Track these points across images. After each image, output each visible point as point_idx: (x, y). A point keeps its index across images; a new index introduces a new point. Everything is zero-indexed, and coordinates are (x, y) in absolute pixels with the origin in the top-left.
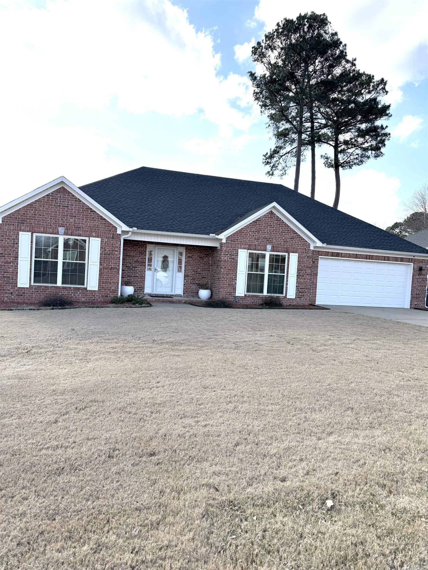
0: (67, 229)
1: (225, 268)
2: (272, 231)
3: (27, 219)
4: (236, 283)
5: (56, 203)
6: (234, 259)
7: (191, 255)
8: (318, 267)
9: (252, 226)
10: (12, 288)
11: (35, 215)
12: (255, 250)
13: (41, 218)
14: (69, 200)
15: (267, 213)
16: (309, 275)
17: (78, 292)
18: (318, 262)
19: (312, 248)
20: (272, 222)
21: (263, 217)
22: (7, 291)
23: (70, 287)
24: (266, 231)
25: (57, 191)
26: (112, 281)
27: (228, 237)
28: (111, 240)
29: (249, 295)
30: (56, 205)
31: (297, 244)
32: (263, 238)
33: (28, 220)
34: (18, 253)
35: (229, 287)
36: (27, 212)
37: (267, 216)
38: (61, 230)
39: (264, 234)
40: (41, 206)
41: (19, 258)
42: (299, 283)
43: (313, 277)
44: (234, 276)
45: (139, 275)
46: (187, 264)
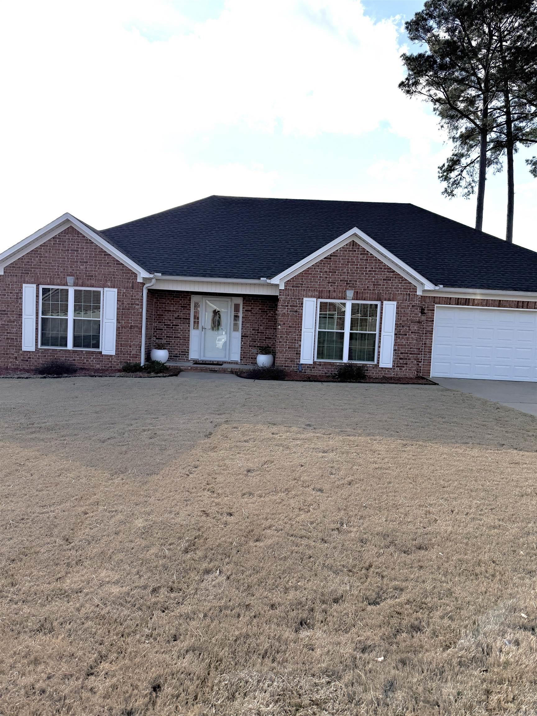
0: (77, 278)
1: (284, 324)
2: (356, 271)
3: (31, 268)
4: (300, 346)
5: (63, 247)
6: (296, 311)
7: (250, 308)
8: (433, 321)
9: (324, 264)
10: (16, 352)
11: (40, 262)
12: (329, 298)
13: (47, 266)
14: (79, 242)
15: (347, 245)
16: (415, 333)
17: (92, 357)
18: (434, 313)
19: (419, 293)
20: (354, 257)
21: (340, 251)
22: (12, 356)
23: (82, 351)
24: (345, 270)
25: (66, 232)
26: (132, 343)
27: (288, 281)
28: (131, 291)
29: (320, 362)
30: (64, 249)
31: (395, 288)
32: (341, 281)
33: (33, 270)
34: (22, 309)
35: (289, 351)
36: (31, 259)
37: (347, 248)
38: (70, 280)
39: (343, 275)
40: (47, 252)
41: (24, 316)
42: (399, 345)
43: (425, 336)
44: (298, 335)
45: (181, 335)
46: (245, 320)
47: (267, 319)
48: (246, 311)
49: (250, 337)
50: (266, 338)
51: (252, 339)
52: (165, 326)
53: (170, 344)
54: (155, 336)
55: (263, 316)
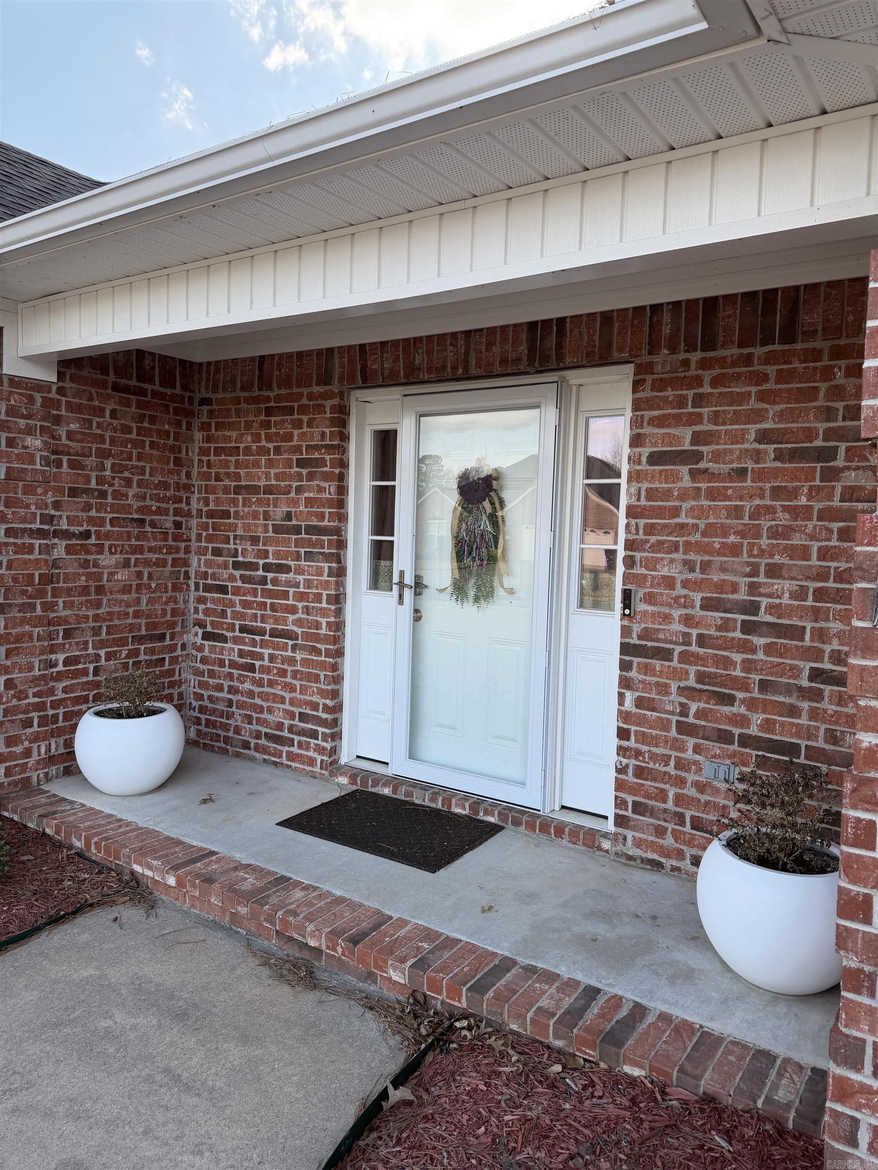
7: (686, 433)
45: (299, 622)
46: (650, 530)
47: (826, 515)
48: (654, 459)
49: (685, 657)
50: (816, 675)
51: (701, 677)
52: (237, 573)
53: (252, 668)
54: (200, 624)
55: (794, 494)
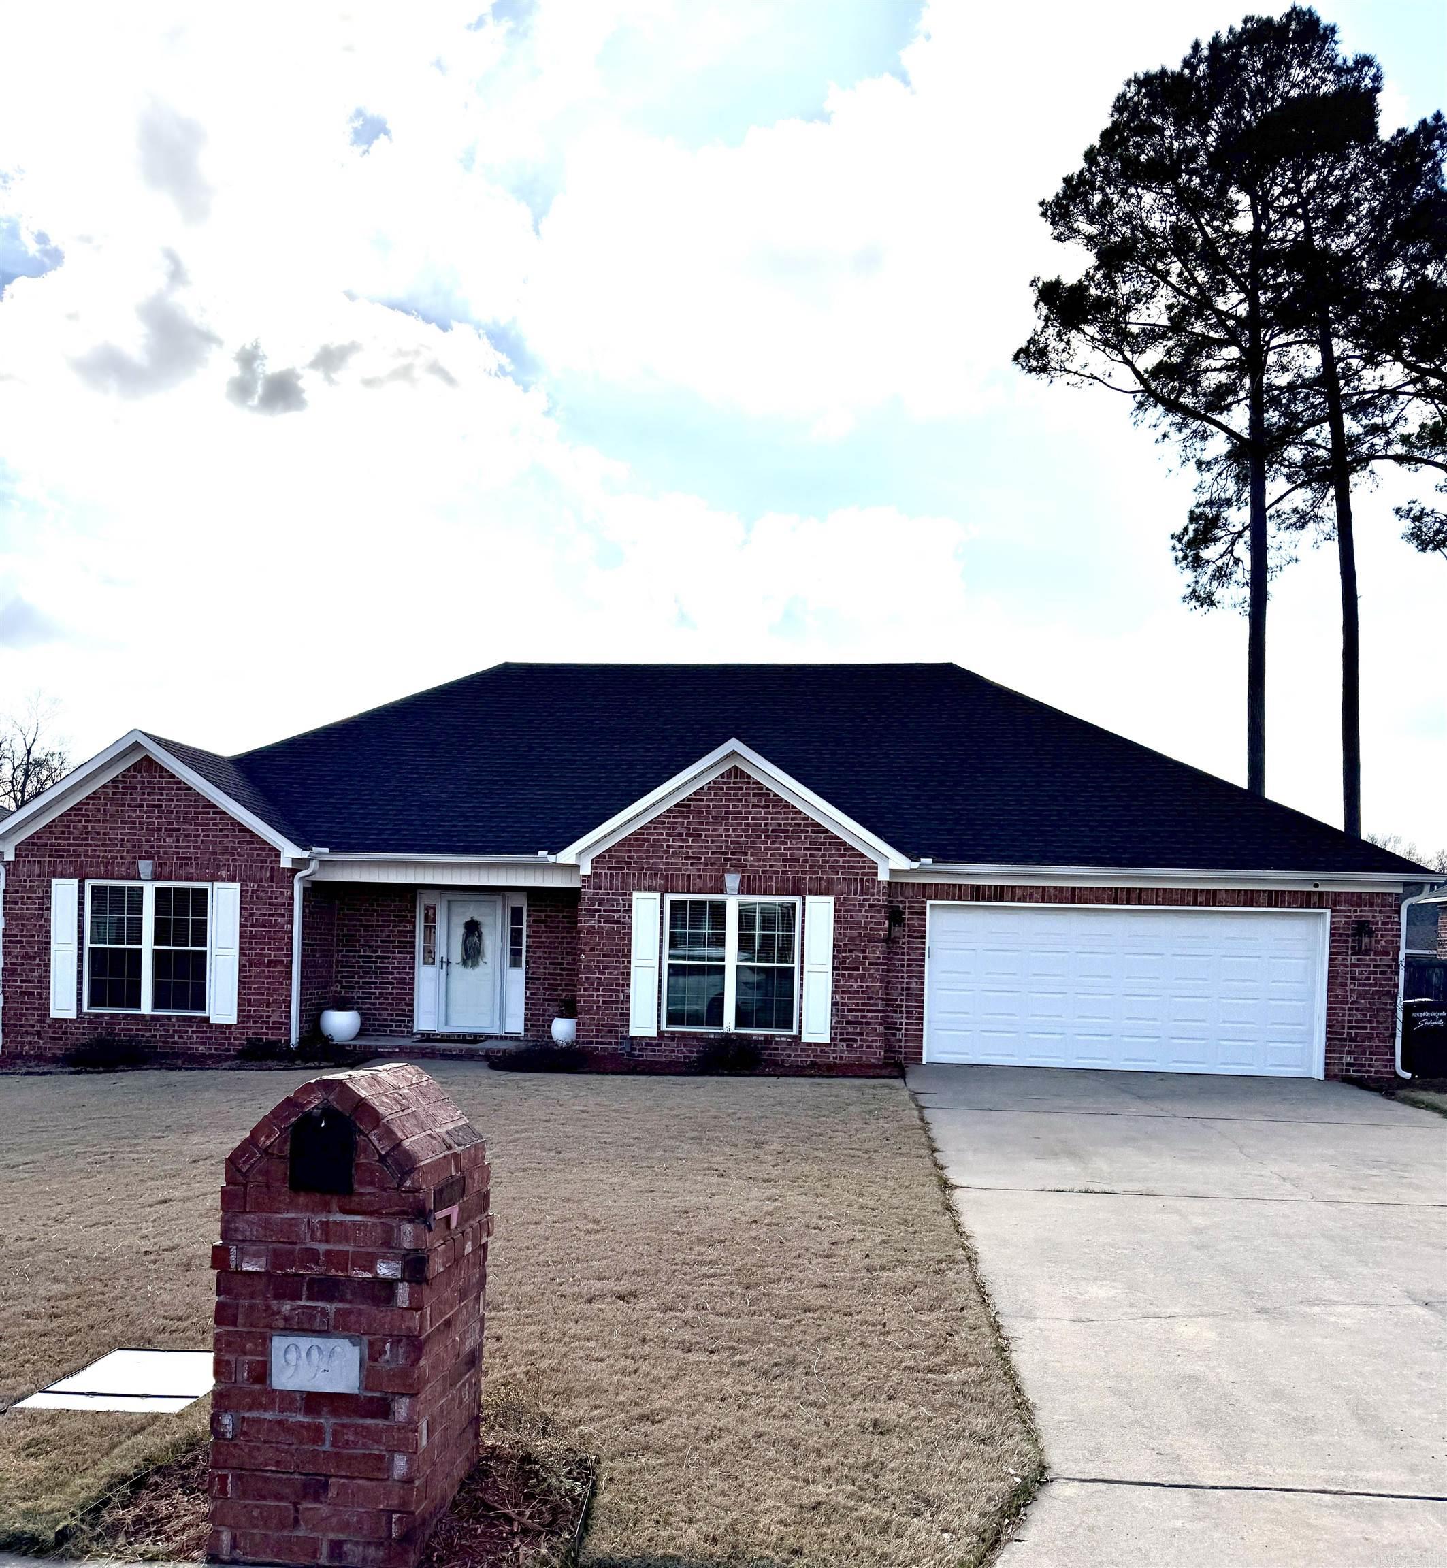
0: (160, 864)
1: (593, 950)
2: (744, 831)
3: (69, 845)
4: (628, 997)
5: (132, 799)
6: (618, 922)
7: (543, 914)
8: (924, 937)
9: (674, 817)
10: (39, 1021)
11: (87, 833)
12: (688, 892)
13: (100, 840)
14: (163, 788)
15: (722, 776)
16: (877, 964)
17: (190, 1030)
18: (925, 920)
19: (883, 876)
20: (740, 800)
21: (709, 788)
22: (30, 1029)
23: (169, 1017)
24: (721, 830)
25: (136, 767)
26: (271, 999)
27: (599, 856)
28: (268, 887)
29: (673, 1033)
30: (133, 803)
31: (830, 867)
32: (713, 853)
33: (72, 848)
34: (49, 932)
35: (606, 1008)
36: (69, 827)
37: (724, 783)
38: (145, 867)
39: (717, 841)
40: (99, 810)
41: (53, 946)
42: (843, 992)
43: (908, 972)
44: (623, 974)
45: (395, 978)
46: (533, 942)
48: (534, 921)
49: (544, 979)
51: (549, 984)
52: (361, 960)
53: (370, 998)
54: (340, 982)
55: (572, 933)
